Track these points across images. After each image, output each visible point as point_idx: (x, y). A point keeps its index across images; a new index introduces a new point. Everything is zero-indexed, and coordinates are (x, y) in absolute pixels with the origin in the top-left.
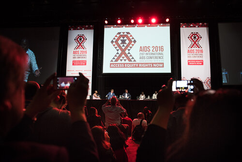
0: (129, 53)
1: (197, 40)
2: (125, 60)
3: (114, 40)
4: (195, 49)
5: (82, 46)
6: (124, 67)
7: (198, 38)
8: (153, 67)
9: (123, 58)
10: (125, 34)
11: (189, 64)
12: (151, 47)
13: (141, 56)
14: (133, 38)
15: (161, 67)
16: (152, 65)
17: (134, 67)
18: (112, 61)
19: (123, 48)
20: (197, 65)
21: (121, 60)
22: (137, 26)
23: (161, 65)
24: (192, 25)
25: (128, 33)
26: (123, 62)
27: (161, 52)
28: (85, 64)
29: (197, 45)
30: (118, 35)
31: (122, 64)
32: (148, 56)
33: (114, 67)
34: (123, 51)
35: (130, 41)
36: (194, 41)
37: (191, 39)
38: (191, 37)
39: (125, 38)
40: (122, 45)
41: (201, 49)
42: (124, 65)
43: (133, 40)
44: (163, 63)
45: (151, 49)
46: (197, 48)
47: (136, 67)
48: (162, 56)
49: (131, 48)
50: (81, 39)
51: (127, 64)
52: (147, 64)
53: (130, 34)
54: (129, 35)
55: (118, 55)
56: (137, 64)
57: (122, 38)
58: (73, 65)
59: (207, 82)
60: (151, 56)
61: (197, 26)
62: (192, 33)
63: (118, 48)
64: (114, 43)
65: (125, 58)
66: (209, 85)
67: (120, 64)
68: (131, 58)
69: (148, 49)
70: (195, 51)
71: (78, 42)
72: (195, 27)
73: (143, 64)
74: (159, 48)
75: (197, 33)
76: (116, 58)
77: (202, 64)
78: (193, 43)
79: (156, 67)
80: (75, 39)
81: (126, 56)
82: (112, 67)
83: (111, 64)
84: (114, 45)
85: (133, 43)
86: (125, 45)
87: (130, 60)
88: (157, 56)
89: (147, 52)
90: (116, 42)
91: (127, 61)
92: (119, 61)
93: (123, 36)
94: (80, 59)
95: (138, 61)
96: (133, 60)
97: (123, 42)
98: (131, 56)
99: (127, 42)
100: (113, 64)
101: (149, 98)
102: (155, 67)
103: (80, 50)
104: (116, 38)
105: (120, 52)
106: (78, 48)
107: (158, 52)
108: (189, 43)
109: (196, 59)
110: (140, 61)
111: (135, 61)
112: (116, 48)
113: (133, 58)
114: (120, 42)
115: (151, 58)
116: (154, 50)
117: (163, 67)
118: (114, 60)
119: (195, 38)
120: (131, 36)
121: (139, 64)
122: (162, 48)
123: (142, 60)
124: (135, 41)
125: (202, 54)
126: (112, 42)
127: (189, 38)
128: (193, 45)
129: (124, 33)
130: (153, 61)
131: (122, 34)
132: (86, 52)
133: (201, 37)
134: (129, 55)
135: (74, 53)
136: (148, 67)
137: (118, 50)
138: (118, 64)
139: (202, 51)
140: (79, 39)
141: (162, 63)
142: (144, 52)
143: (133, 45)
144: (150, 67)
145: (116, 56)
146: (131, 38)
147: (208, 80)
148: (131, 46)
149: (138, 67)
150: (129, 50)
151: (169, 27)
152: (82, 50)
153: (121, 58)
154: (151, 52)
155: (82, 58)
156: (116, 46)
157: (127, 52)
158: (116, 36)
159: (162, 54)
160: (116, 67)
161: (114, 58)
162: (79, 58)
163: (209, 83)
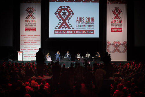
0: (69, 23)
1: (119, 13)
2: (66, 28)
3: (57, 12)
4: (117, 20)
5: (32, 16)
6: (65, 33)
7: (119, 12)
8: (86, 33)
9: (64, 26)
10: (66, 7)
11: (112, 31)
12: (85, 18)
13: (77, 25)
14: (71, 11)
15: (92, 33)
16: (86, 32)
17: (72, 33)
18: (56, 28)
19: (64, 18)
20: (117, 32)
21: (63, 28)
22: (75, 2)
23: (92, 32)
24: (115, 2)
25: (68, 7)
26: (64, 29)
27: (92, 22)
28: (35, 31)
29: (118, 17)
30: (60, 9)
31: (63, 30)
32: (83, 25)
33: (57, 33)
34: (64, 21)
35: (70, 14)
36: (116, 14)
37: (114, 12)
38: (114, 11)
39: (66, 11)
40: (63, 16)
41: (121, 20)
42: (65, 32)
43: (71, 12)
44: (94, 31)
45: (85, 20)
46: (118, 20)
47: (74, 33)
48: (93, 25)
49: (70, 18)
50: (31, 11)
51: (67, 30)
52: (82, 31)
53: (69, 7)
54: (69, 9)
55: (60, 24)
56: (75, 31)
57: (63, 11)
58: (25, 31)
59: (124, 44)
60: (85, 25)
61: (119, 3)
62: (115, 8)
63: (60, 19)
64: (57, 15)
65: (66, 26)
66: (125, 46)
67: (62, 30)
68: (70, 26)
69: (83, 20)
70: (117, 22)
71: (29, 12)
72: (117, 3)
73: (79, 31)
74: (90, 19)
75: (119, 8)
76: (59, 26)
77: (122, 31)
78: (115, 15)
79: (89, 33)
80: (26, 11)
81: (67, 25)
82: (56, 33)
83: (55, 31)
84: (57, 16)
85: (71, 15)
86: (66, 16)
87: (69, 28)
88: (89, 25)
89: (82, 22)
90: (59, 14)
91: (67, 29)
92: (61, 29)
93: (64, 9)
94: (31, 27)
95: (75, 29)
96: (71, 28)
97: (64, 14)
98: (70, 24)
99: (67, 14)
100: (57, 31)
101: (83, 58)
102: (87, 33)
103: (30, 19)
104: (59, 10)
105: (62, 21)
106: (28, 18)
107: (90, 22)
108: (113, 15)
109: (117, 27)
110: (77, 29)
111: (73, 28)
112: (59, 18)
113: (71, 26)
114: (61, 14)
115: (85, 26)
116: (87, 20)
117: (93, 33)
118: (57, 28)
119: (117, 11)
120: (70, 9)
121: (76, 31)
122: (93, 19)
123: (78, 28)
124: (73, 14)
125: (121, 24)
126: (56, 14)
127: (112, 11)
128: (116, 17)
129: (64, 7)
130: (86, 29)
131: (63, 7)
132: (35, 21)
133: (121, 11)
134: (69, 24)
135: (26, 21)
136: (83, 33)
137: (60, 20)
138: (60, 30)
139: (121, 22)
140: (29, 11)
141: (92, 31)
142: (80, 22)
143: (71, 16)
144: (84, 33)
145: (59, 24)
146: (70, 11)
147: (125, 43)
148: (70, 17)
149: (76, 33)
150: (69, 20)
151: (98, 3)
152: (32, 19)
153: (63, 26)
154: (85, 22)
155: (33, 25)
156: (59, 17)
157: (67, 21)
158: (59, 9)
159: (93, 24)
160: (59, 33)
161: (57, 26)
162: (30, 25)
163: (125, 45)
